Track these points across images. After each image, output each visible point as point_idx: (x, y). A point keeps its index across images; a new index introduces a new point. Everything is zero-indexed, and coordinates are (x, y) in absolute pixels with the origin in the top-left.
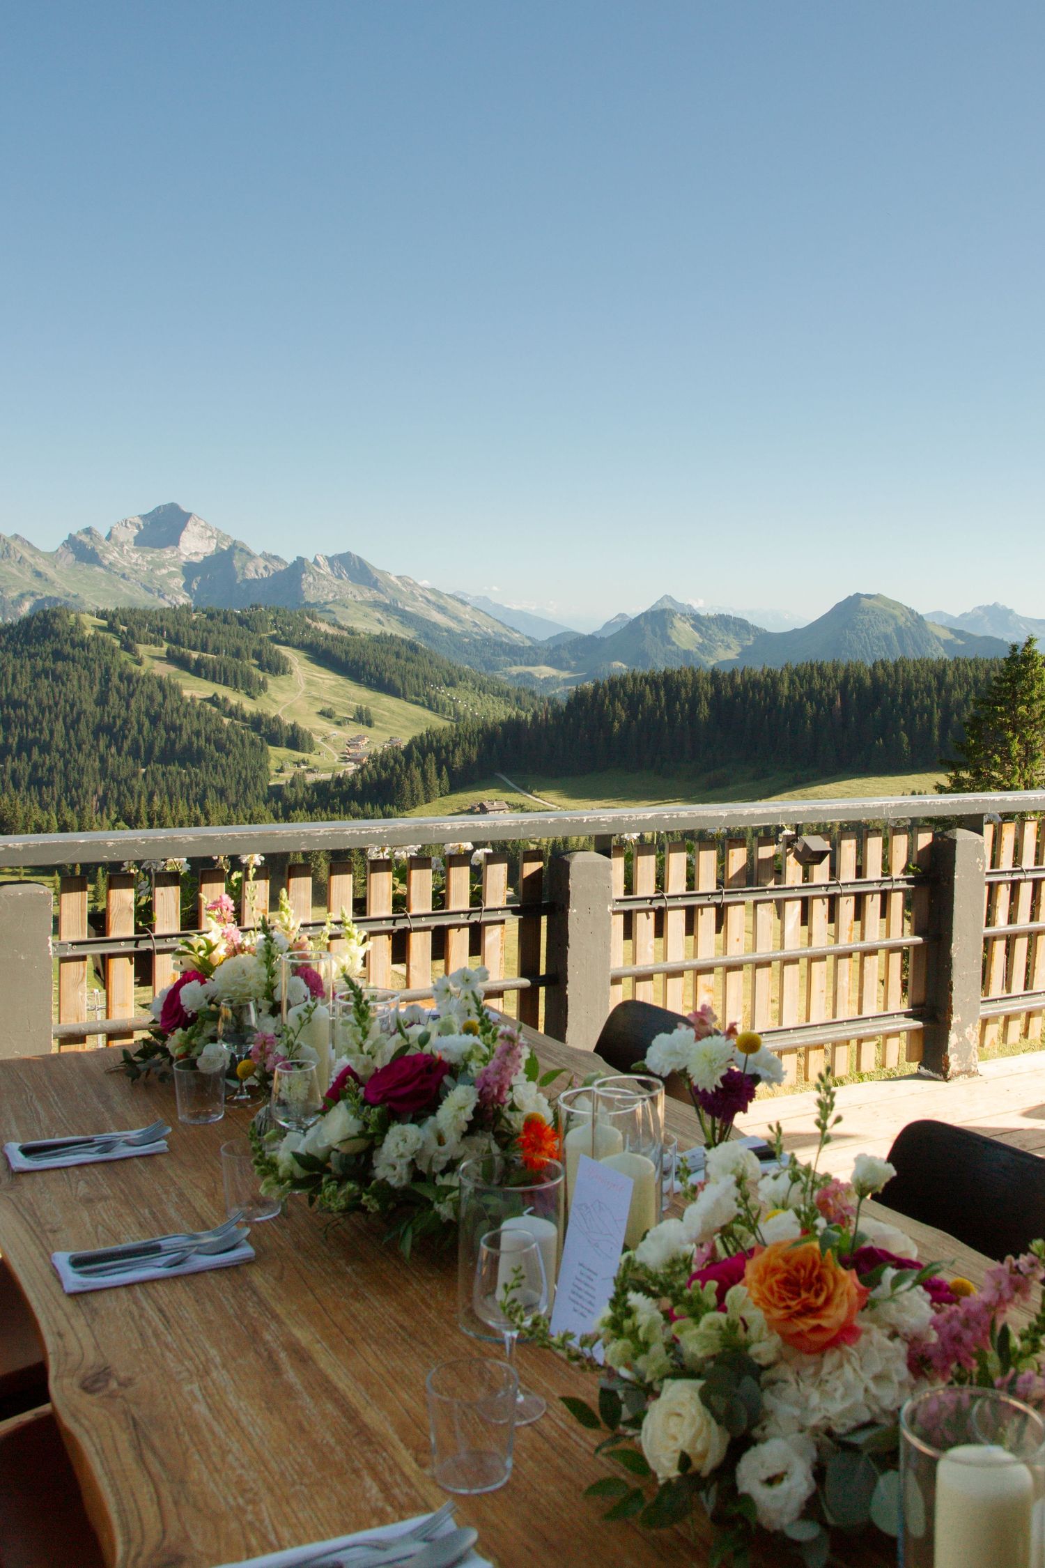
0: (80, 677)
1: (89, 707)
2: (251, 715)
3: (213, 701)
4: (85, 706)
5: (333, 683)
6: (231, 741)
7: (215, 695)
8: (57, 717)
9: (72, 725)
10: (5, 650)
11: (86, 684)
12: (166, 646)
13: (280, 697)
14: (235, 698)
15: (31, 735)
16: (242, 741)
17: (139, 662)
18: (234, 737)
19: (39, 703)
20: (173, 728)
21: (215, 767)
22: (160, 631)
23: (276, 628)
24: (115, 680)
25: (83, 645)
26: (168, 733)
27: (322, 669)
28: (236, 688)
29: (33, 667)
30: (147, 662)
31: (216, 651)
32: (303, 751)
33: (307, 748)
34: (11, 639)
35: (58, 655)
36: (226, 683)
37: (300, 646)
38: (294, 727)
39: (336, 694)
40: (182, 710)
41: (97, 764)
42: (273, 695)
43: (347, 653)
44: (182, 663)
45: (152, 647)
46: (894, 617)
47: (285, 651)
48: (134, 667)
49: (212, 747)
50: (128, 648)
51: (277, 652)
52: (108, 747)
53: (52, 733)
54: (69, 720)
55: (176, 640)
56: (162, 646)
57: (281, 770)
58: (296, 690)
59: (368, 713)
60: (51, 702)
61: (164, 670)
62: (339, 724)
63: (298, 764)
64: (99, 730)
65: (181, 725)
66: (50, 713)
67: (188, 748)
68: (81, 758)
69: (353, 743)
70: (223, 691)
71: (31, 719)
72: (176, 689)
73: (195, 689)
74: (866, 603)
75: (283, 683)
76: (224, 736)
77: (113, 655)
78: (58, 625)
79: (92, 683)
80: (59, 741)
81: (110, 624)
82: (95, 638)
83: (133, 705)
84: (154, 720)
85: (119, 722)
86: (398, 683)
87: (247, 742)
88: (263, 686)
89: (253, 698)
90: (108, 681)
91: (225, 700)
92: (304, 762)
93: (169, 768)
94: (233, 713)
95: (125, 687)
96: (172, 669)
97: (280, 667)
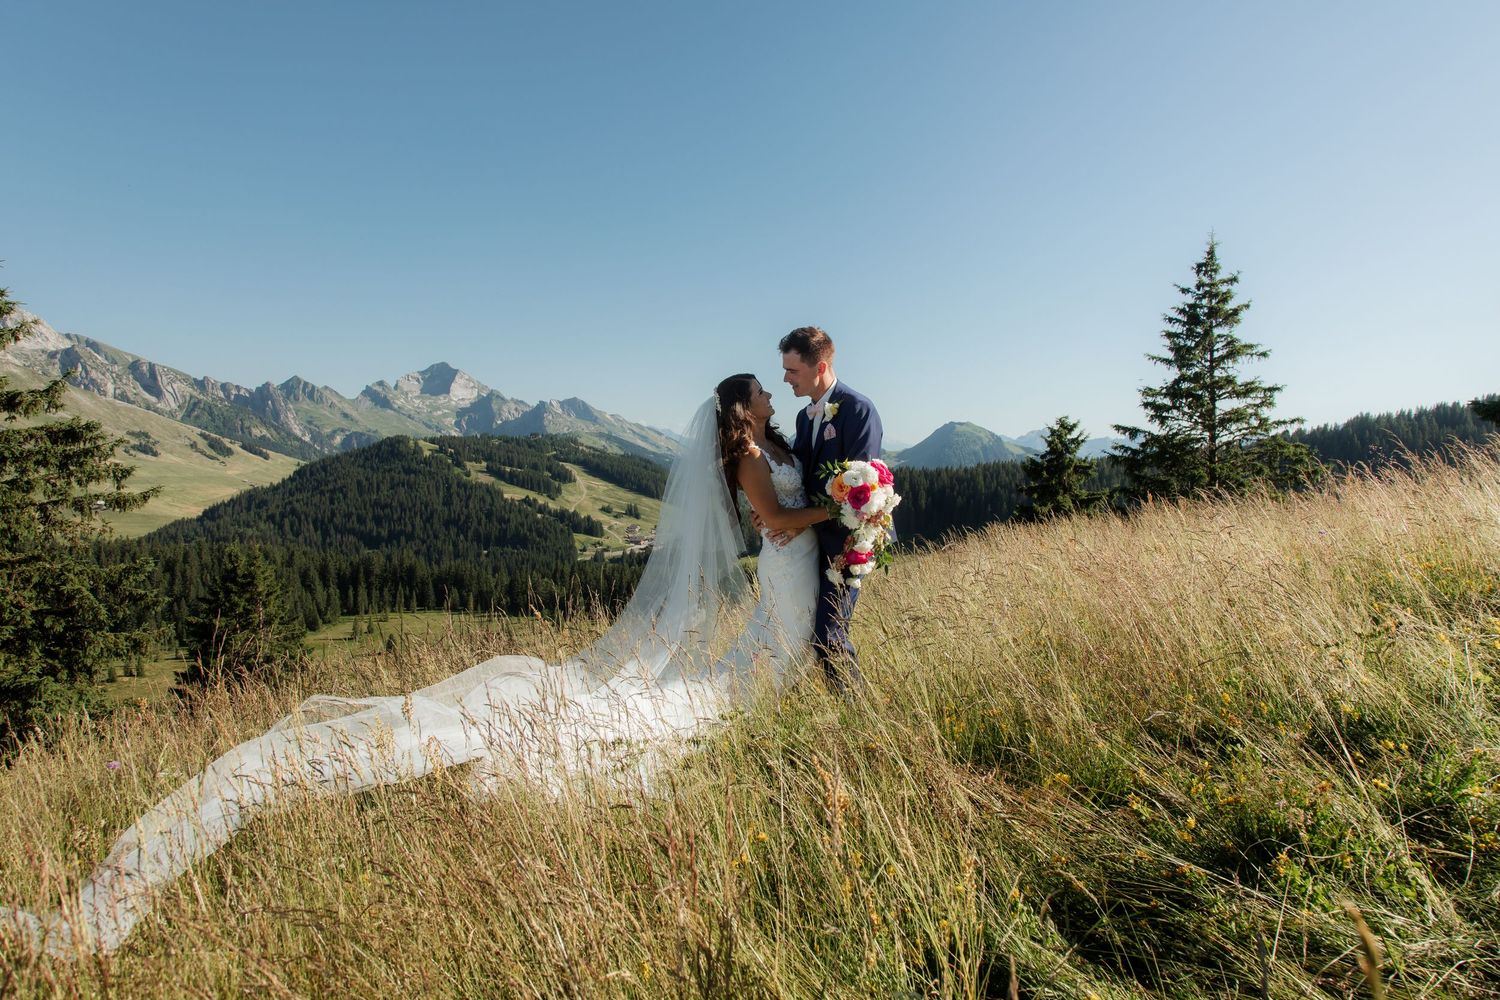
0: (428, 487)
1: (439, 508)
2: (556, 511)
3: (526, 501)
4: (435, 506)
5: (605, 488)
6: (547, 530)
7: (527, 497)
8: (416, 514)
9: (429, 520)
10: (363, 466)
11: (433, 490)
12: (484, 464)
13: (570, 498)
14: (541, 500)
15: (398, 528)
16: (555, 531)
17: (468, 474)
18: (548, 527)
19: (401, 505)
20: (502, 520)
21: (538, 549)
22: (477, 451)
23: (556, 450)
24: (454, 486)
25: (426, 462)
26: (500, 524)
27: (597, 479)
28: (540, 492)
29: (392, 479)
30: (473, 474)
31: (520, 466)
32: (596, 536)
33: (599, 534)
34: (367, 459)
35: (408, 471)
36: (532, 489)
37: (577, 462)
38: (589, 518)
39: (609, 496)
40: (507, 508)
41: (451, 547)
42: (566, 498)
43: (612, 467)
44: (500, 475)
45: (474, 463)
46: (980, 439)
47: (568, 466)
48: (465, 477)
49: (534, 534)
50: (459, 464)
51: (563, 466)
52: (458, 535)
53: (413, 526)
54: (424, 518)
55: (488, 458)
56: (480, 463)
57: (584, 550)
58: (581, 493)
59: (636, 509)
60: (410, 505)
61: (486, 479)
62: (616, 517)
63: (594, 545)
64: (447, 524)
65: (509, 520)
66: (410, 510)
67: (517, 534)
68: (439, 544)
69: (631, 529)
70: (532, 495)
71: (395, 517)
72: (500, 493)
73: (513, 494)
74: (960, 429)
75: (570, 488)
76: (541, 526)
77: (449, 469)
78: (402, 448)
79: (437, 489)
80: (419, 532)
81: (441, 448)
82: (432, 456)
83: (471, 505)
84: (489, 515)
85: (463, 518)
86: (653, 487)
87: (558, 531)
88: (559, 491)
89: (553, 499)
90: (449, 488)
91: (535, 500)
92: (600, 544)
93: (506, 549)
94: (542, 509)
95: (462, 492)
96: (492, 479)
97: (566, 478)
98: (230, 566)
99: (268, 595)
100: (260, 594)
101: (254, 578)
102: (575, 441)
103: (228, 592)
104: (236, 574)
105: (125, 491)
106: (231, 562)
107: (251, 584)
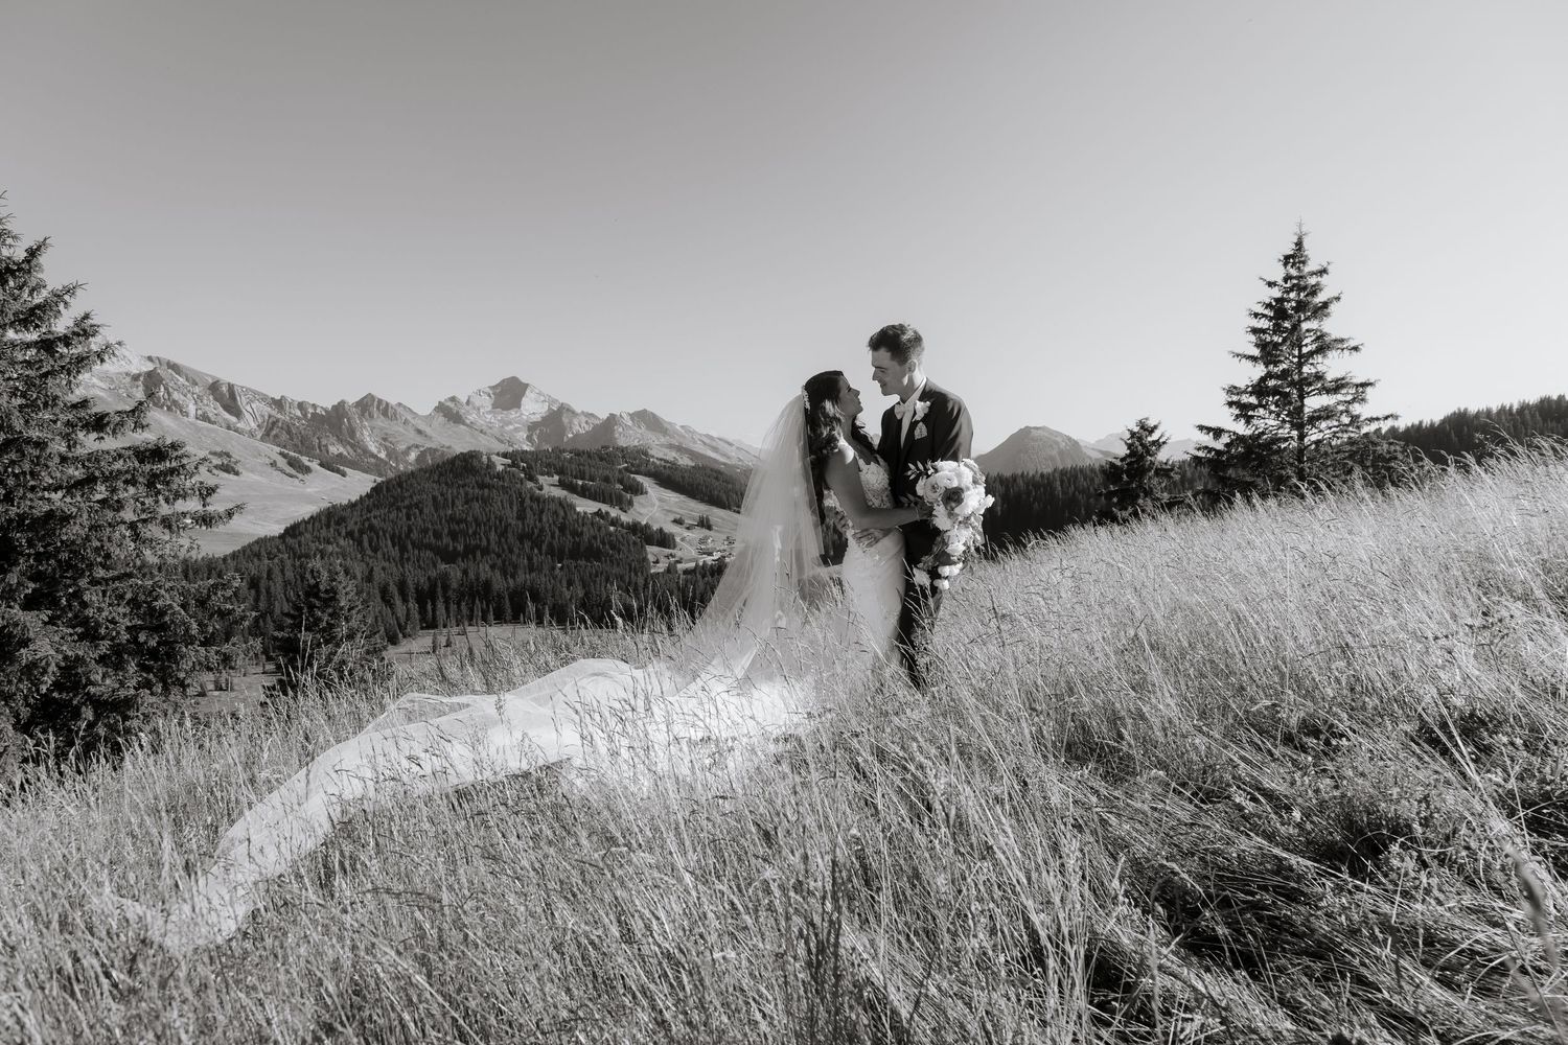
0: (502, 501)
1: (514, 522)
2: (628, 523)
3: (599, 514)
4: (510, 521)
5: (677, 499)
6: (620, 542)
7: (600, 510)
8: (490, 528)
9: (503, 534)
10: (438, 482)
11: (506, 505)
12: (556, 478)
13: (642, 511)
14: (614, 512)
15: (473, 543)
16: (628, 543)
17: (541, 488)
18: (621, 539)
19: (476, 520)
20: (575, 533)
21: (611, 561)
22: (549, 465)
23: (627, 462)
24: (528, 501)
25: (499, 476)
26: (574, 538)
27: (668, 491)
28: (612, 505)
29: (466, 494)
30: (546, 488)
31: (592, 479)
32: (669, 548)
33: (672, 546)
34: (441, 474)
35: (482, 486)
36: (604, 502)
37: (648, 474)
38: (661, 529)
39: (681, 508)
40: (580, 521)
41: (526, 561)
42: (638, 510)
43: (683, 477)
44: (572, 489)
45: (546, 477)
46: (1057, 443)
47: (639, 478)
48: (537, 491)
49: (607, 547)
50: (531, 478)
51: (634, 479)
52: (532, 549)
53: (488, 541)
54: (499, 532)
55: (560, 472)
56: (553, 476)
57: (657, 562)
58: (653, 505)
59: (708, 520)
60: (485, 519)
61: (559, 493)
62: (688, 528)
63: (667, 557)
64: (521, 538)
65: (582, 533)
66: (485, 525)
67: (590, 547)
68: (514, 558)
69: (703, 541)
70: (605, 508)
71: (470, 531)
72: (572, 507)
73: (585, 506)
74: (1034, 432)
75: (642, 500)
76: (614, 538)
77: (522, 483)
78: (475, 463)
79: (511, 503)
80: (494, 546)
81: (513, 462)
82: (505, 471)
83: (544, 519)
84: (562, 529)
85: (536, 531)
86: (724, 498)
87: (631, 543)
88: (630, 503)
89: (625, 512)
90: (522, 502)
91: (607, 513)
92: (673, 556)
93: (579, 562)
94: (615, 522)
95: (535, 506)
96: (565, 493)
97: (637, 490)
98: (312, 582)
99: (349, 610)
100: (342, 608)
101: (336, 593)
102: (646, 454)
103: (311, 607)
104: (319, 590)
105: (210, 509)
106: (314, 577)
107: (334, 599)
